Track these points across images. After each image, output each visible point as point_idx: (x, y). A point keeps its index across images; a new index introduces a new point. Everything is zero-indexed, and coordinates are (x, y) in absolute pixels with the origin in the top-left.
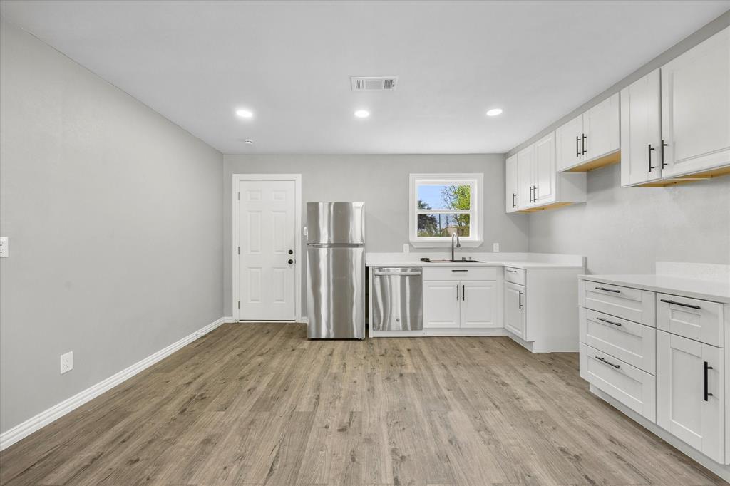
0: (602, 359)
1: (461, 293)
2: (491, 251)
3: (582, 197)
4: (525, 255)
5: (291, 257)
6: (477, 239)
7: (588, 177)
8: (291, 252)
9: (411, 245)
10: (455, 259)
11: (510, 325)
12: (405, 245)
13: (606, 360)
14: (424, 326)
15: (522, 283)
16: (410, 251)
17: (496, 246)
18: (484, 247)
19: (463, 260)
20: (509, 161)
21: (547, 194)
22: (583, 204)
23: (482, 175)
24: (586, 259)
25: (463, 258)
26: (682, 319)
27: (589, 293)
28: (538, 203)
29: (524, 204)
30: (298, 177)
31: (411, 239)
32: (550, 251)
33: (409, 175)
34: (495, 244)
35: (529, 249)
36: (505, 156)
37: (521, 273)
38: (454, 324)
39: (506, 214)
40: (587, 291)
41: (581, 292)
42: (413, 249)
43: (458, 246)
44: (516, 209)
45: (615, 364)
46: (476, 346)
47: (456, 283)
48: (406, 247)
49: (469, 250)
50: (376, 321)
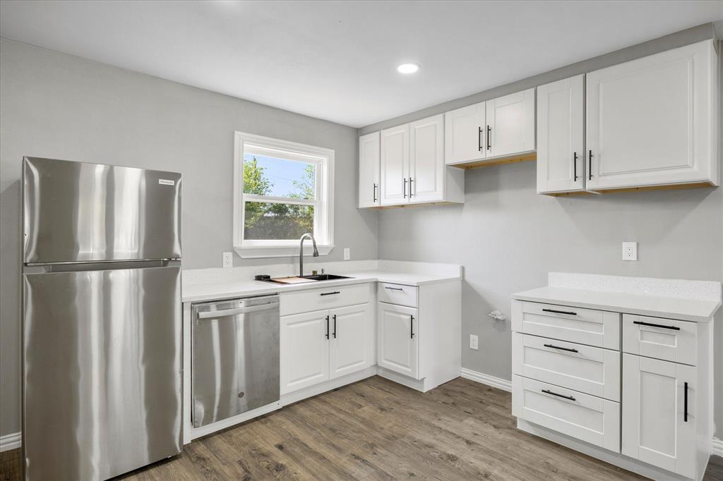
0: (548, 392)
1: (331, 328)
2: (341, 259)
3: (459, 197)
6: (326, 244)
7: (466, 175)
9: (235, 254)
10: (304, 275)
11: (386, 360)
12: (225, 254)
13: (551, 391)
15: (415, 306)
16: (235, 265)
17: (347, 253)
18: (334, 255)
19: (315, 275)
20: (364, 140)
21: (430, 190)
22: (457, 206)
23: (332, 153)
24: (463, 269)
25: (314, 272)
26: (654, 340)
27: (527, 316)
31: (236, 243)
33: (234, 133)
34: (345, 249)
35: (380, 255)
36: (359, 132)
37: (413, 291)
38: (321, 377)
39: (358, 209)
40: (524, 313)
42: (240, 260)
44: (376, 204)
45: (569, 396)
46: (363, 405)
47: (325, 314)
48: (228, 256)
50: (200, 408)
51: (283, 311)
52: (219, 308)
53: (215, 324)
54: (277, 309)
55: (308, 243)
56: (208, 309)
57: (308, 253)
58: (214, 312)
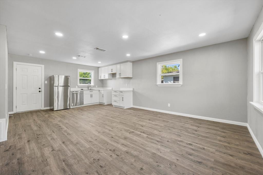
1: (91, 96)
2: (96, 87)
4: (102, 88)
5: (40, 90)
6: (93, 85)
7: (113, 75)
8: (40, 88)
11: (101, 101)
14: (84, 104)
15: (103, 93)
16: (78, 88)
18: (94, 86)
19: (90, 89)
21: (107, 77)
22: (112, 79)
23: (94, 71)
24: (112, 88)
28: (105, 78)
29: (102, 78)
30: (43, 66)
31: (78, 85)
32: (107, 87)
33: (77, 69)
36: (98, 68)
37: (103, 91)
39: (99, 79)
41: (112, 92)
43: (90, 86)
44: (101, 79)
45: (116, 101)
47: (91, 94)
48: (77, 86)
49: (91, 87)
50: (73, 104)
51: (84, 93)
52: (76, 92)
53: (75, 94)
54: (83, 93)
55: (89, 85)
56: (74, 92)
57: (89, 86)
58: (75, 92)
